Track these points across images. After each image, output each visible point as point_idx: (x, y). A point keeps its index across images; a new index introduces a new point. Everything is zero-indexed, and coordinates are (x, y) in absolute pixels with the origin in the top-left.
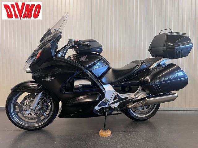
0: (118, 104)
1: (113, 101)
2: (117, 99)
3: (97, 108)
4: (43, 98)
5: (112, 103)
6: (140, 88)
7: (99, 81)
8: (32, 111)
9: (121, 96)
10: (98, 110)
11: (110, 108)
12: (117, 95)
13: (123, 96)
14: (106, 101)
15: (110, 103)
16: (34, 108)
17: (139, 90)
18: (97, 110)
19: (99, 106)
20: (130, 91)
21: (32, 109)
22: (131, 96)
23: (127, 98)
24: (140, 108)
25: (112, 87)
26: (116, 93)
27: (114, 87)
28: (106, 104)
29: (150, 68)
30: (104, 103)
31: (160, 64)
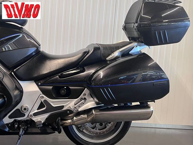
0: (46, 116)
1: (36, 111)
2: (45, 107)
3: (7, 120)
5: (35, 114)
6: (86, 91)
7: (13, 73)
9: (51, 104)
10: (9, 123)
11: (30, 123)
12: (45, 101)
13: (55, 103)
14: (23, 109)
15: (32, 113)
17: (85, 94)
18: (7, 124)
19: (10, 117)
20: (70, 95)
22: (70, 104)
23: (63, 107)
24: (89, 125)
25: (38, 86)
26: (43, 97)
27: (40, 86)
28: (24, 115)
29: (108, 58)
30: (20, 113)
31: (130, 52)
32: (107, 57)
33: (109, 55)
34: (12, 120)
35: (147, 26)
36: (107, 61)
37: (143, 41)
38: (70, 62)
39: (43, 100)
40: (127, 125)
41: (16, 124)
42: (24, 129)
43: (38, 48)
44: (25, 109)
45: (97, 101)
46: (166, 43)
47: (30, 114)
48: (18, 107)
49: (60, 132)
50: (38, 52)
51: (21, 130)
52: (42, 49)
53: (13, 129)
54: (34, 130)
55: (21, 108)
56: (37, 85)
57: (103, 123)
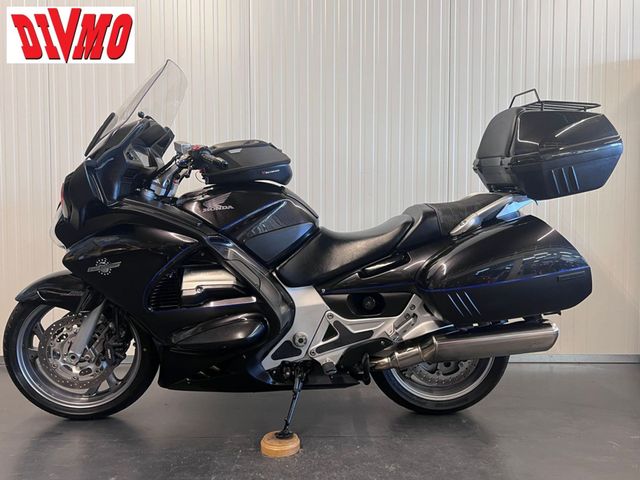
0: (340, 352)
1: (321, 343)
2: (336, 334)
3: (269, 363)
4: (106, 325)
5: (320, 350)
6: (415, 300)
7: (275, 275)
8: (74, 362)
9: (349, 327)
10: (274, 369)
11: (311, 367)
12: (337, 323)
13: (355, 326)
14: (297, 341)
15: (314, 347)
16: (79, 355)
17: (413, 307)
18: (270, 371)
19: (275, 357)
20: (384, 309)
21: (73, 357)
22: (385, 327)
23: (371, 332)
24: (423, 367)
25: (321, 294)
26: (332, 316)
27: (325, 294)
28: (299, 352)
29: (453, 232)
30: (291, 348)
31: (498, 216)
32: (453, 229)
33: (456, 225)
34: (279, 362)
35: (531, 162)
36: (453, 237)
37: (523, 190)
38: (379, 244)
39: (332, 322)
40: (501, 363)
41: (287, 371)
42: (300, 379)
43: (314, 222)
44: (301, 341)
45: (440, 318)
46: (575, 191)
47: (311, 349)
48: (288, 337)
49: (367, 382)
50: (315, 230)
51: (297, 380)
52: (321, 224)
53: (282, 380)
54: (320, 380)
55: (294, 338)
56: (320, 292)
57: (451, 362)
